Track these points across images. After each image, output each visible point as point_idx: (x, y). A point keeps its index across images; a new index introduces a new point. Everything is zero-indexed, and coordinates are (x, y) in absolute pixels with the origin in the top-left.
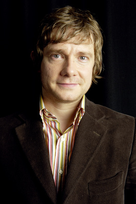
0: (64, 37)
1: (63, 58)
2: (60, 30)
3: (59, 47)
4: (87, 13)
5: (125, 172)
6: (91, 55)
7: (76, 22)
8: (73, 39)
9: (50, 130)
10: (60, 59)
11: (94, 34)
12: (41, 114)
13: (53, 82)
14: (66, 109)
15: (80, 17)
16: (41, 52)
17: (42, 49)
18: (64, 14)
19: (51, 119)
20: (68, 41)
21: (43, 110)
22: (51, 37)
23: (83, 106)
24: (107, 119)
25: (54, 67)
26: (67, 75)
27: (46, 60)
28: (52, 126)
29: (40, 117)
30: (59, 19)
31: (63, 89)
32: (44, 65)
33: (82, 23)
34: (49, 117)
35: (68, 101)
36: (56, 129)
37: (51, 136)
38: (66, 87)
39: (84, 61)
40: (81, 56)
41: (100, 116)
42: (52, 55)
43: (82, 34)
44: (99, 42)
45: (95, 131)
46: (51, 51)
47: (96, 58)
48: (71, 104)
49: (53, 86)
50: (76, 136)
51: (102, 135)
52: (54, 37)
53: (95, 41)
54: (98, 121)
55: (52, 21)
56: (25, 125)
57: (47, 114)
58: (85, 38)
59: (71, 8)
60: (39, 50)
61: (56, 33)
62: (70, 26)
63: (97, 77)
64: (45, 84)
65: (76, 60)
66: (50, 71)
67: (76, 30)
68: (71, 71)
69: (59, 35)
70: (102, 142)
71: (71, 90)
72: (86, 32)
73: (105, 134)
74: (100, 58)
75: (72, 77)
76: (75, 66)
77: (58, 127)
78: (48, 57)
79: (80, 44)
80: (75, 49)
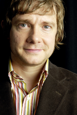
0: (30, 9)
2: (26, 2)
3: (25, 17)
6: (54, 25)
8: (38, 11)
9: (18, 90)
10: (26, 28)
11: (57, 6)
12: (10, 76)
13: (20, 48)
14: (32, 71)
16: (10, 21)
17: (11, 19)
19: (18, 80)
20: (34, 13)
21: (12, 73)
22: (19, 8)
23: (47, 68)
24: (68, 80)
27: (14, 29)
28: (19, 87)
29: (9, 78)
31: (29, 54)
32: (12, 33)
34: (16, 78)
35: (33, 65)
36: (22, 89)
37: (19, 95)
38: (32, 52)
39: (47, 30)
40: (45, 25)
41: (62, 77)
42: (20, 24)
43: (46, 6)
44: (61, 13)
45: (57, 91)
46: (19, 21)
48: (36, 67)
49: (21, 51)
51: (63, 94)
52: (21, 8)
53: (57, 12)
54: (60, 82)
57: (15, 76)
58: (48, 10)
60: (8, 20)
61: (23, 5)
63: (60, 43)
64: (13, 50)
65: (41, 28)
66: (18, 39)
68: (36, 38)
69: (25, 7)
70: (63, 101)
71: (36, 55)
72: (49, 4)
73: (66, 93)
74: (62, 27)
75: (37, 44)
76: (39, 34)
77: (24, 87)
78: (16, 26)
79: (44, 15)
80: (39, 19)
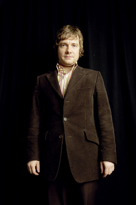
0: (67, 37)
2: (65, 34)
3: (64, 41)
4: (76, 27)
6: (78, 45)
7: (71, 31)
8: (70, 38)
11: (79, 36)
13: (63, 56)
15: (73, 29)
18: (66, 28)
19: (61, 69)
20: (68, 39)
22: (61, 37)
25: (63, 50)
26: (68, 53)
30: (64, 30)
31: (67, 59)
33: (74, 31)
39: (75, 47)
40: (74, 45)
42: (62, 45)
43: (74, 35)
44: (81, 39)
46: (62, 43)
47: (80, 46)
49: (63, 58)
53: (79, 38)
55: (61, 31)
57: (59, 67)
58: (75, 37)
59: (69, 26)
60: (57, 44)
61: (63, 36)
62: (69, 32)
64: (60, 58)
67: (71, 34)
68: (69, 51)
74: (82, 46)
75: (70, 54)
76: (71, 49)
77: (64, 72)
79: (73, 40)
80: (71, 42)
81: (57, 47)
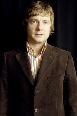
0: (38, 13)
1: (37, 23)
2: (36, 10)
3: (35, 18)
4: (47, 4)
5: (64, 74)
6: (49, 22)
7: (42, 7)
8: (41, 14)
9: (31, 56)
11: (51, 13)
12: (27, 48)
14: (38, 47)
15: (44, 5)
17: (28, 19)
18: (37, 4)
19: (31, 51)
20: (39, 15)
22: (32, 13)
24: (57, 52)
25: (33, 26)
26: (39, 30)
27: (29, 24)
28: (32, 54)
29: (27, 49)
30: (35, 6)
31: (36, 37)
32: (29, 26)
33: (45, 8)
34: (30, 50)
35: (39, 43)
36: (33, 56)
39: (46, 24)
40: (45, 22)
41: (53, 50)
42: (32, 22)
43: (45, 12)
44: (53, 16)
45: (51, 56)
46: (32, 20)
47: (51, 23)
49: (33, 36)
50: (43, 58)
53: (51, 15)
54: (52, 52)
56: (20, 54)
57: (30, 49)
58: (46, 14)
59: (40, 2)
60: (26, 20)
61: (34, 12)
62: (40, 8)
64: (29, 35)
67: (43, 10)
68: (41, 28)
71: (40, 37)
72: (47, 11)
73: (55, 57)
74: (53, 24)
75: (41, 31)
76: (42, 26)
77: (34, 54)
79: (44, 16)
80: (42, 19)
81: (27, 24)
